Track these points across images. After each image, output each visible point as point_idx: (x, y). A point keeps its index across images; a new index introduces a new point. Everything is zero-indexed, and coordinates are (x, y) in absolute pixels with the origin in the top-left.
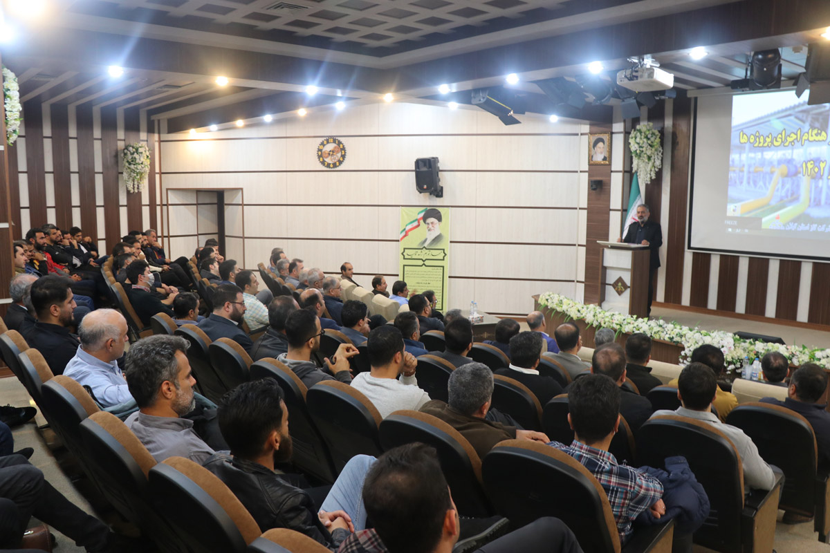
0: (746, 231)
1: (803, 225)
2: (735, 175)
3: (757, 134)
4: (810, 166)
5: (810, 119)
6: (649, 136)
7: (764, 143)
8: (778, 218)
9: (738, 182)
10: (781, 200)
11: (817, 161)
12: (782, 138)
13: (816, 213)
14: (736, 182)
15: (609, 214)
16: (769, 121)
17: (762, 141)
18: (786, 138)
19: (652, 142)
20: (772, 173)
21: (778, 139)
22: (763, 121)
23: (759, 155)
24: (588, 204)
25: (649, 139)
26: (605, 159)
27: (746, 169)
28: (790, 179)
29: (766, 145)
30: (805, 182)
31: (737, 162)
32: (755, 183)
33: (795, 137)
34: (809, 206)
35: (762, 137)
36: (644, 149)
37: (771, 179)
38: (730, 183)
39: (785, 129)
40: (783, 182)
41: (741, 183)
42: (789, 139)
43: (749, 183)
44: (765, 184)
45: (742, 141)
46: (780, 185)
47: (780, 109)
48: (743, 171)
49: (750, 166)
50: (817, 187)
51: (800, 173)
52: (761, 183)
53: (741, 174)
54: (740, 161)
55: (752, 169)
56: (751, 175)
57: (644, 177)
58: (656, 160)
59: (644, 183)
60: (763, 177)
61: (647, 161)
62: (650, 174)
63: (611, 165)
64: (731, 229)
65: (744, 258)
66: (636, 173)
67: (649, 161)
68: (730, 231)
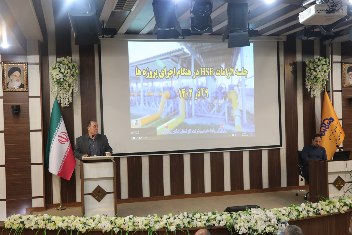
0: (146, 138)
1: (183, 130)
2: (134, 98)
3: (148, 70)
4: (183, 92)
5: (180, 61)
6: (71, 67)
7: (153, 76)
8: (167, 127)
9: (137, 103)
10: (168, 114)
11: (187, 88)
12: (164, 73)
13: (190, 122)
14: (135, 104)
15: (29, 134)
16: (155, 61)
17: (151, 74)
18: (167, 73)
19: (73, 73)
20: (160, 96)
21: (162, 74)
22: (151, 60)
23: (150, 84)
24: (5, 127)
25: (71, 70)
26: (22, 86)
27: (142, 94)
28: (172, 100)
29: (154, 77)
30: (181, 102)
31: (135, 89)
32: (149, 104)
33: (172, 72)
34: (186, 117)
35: (151, 72)
36: (68, 78)
37: (160, 100)
38: (131, 104)
39: (165, 67)
40: (168, 102)
41: (140, 104)
42: (169, 74)
43: (145, 104)
44: (156, 104)
45: (138, 74)
46: (166, 104)
47: (161, 53)
48: (140, 96)
49: (144, 92)
50: (189, 105)
51: (178, 96)
52: (153, 104)
53: (139, 97)
54: (137, 88)
55: (146, 94)
56: (146, 98)
57: (63, 102)
58: (74, 87)
59: (63, 106)
60: (154, 99)
61: (68, 88)
62: (68, 99)
63: (28, 91)
64: (135, 137)
65: (145, 157)
66: (56, 98)
67: (69, 88)
68: (135, 139)
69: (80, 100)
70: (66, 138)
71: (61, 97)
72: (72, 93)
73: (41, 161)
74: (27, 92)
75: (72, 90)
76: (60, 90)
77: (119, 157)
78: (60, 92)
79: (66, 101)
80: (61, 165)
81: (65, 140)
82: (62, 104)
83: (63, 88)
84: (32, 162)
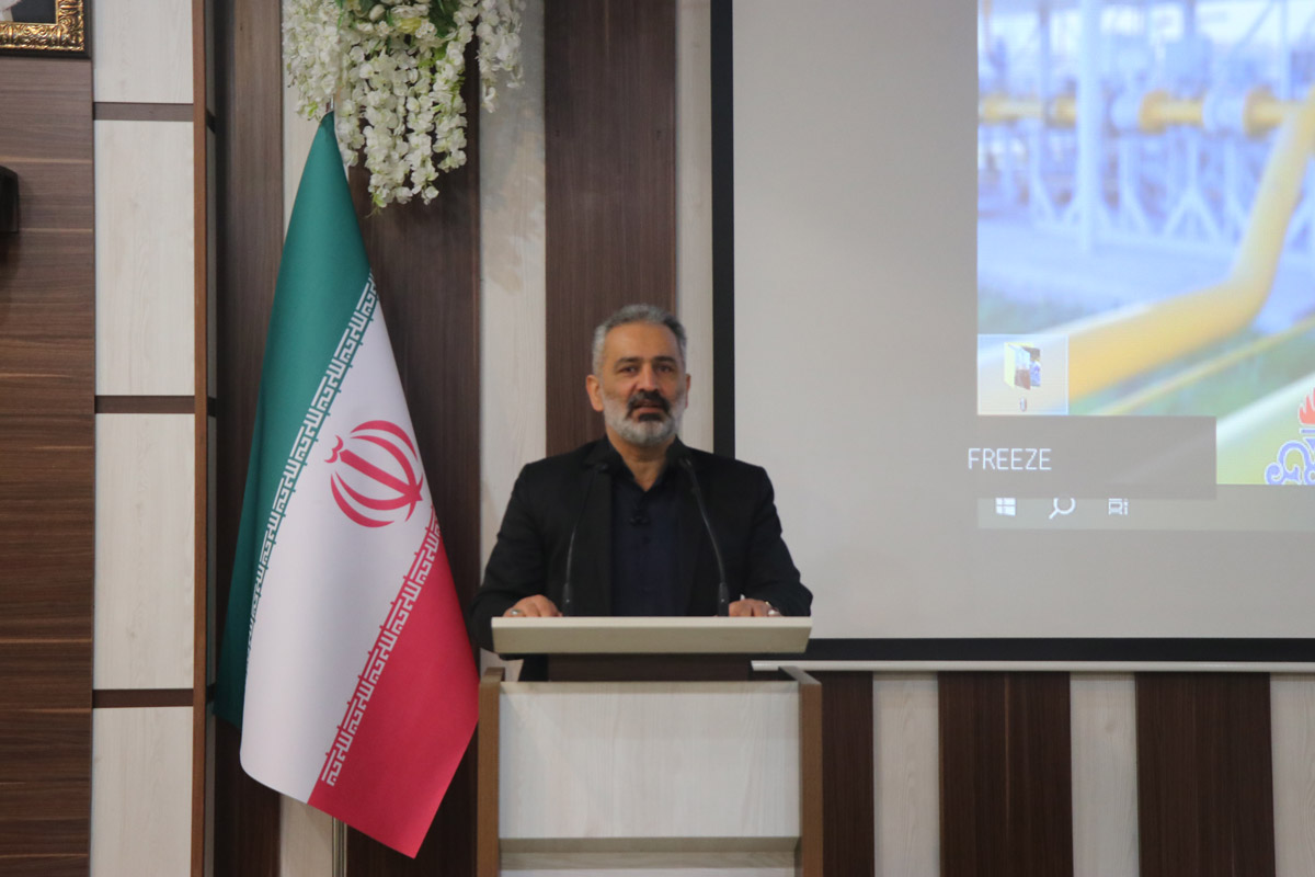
0: (1118, 506)
2: (1017, 148)
9: (1038, 191)
14: (1024, 197)
15: (88, 434)
20: (1259, 133)
27: (1085, 110)
31: (1023, 67)
32: (1152, 198)
37: (1255, 170)
38: (982, 204)
41: (1064, 198)
43: (1112, 199)
44: (1216, 203)
48: (1069, 126)
49: (1111, 93)
52: (1191, 199)
53: (1056, 141)
54: (1047, 57)
55: (1125, 112)
56: (1125, 148)
57: (388, 158)
58: (484, 30)
59: (381, 198)
60: (1204, 161)
61: (426, 30)
62: (432, 134)
63: (86, 55)
64: (1011, 501)
65: (1100, 685)
66: (328, 122)
67: (442, 32)
68: (1011, 511)
69: (542, 154)
70: (403, 478)
71: (370, 114)
72: (469, 84)
73: (180, 671)
74: (80, 66)
75: (471, 51)
76: (358, 54)
77: (868, 676)
78: (366, 70)
79: (411, 150)
80: (349, 715)
81: (395, 495)
82: (373, 181)
83: (384, 29)
84: (104, 679)
